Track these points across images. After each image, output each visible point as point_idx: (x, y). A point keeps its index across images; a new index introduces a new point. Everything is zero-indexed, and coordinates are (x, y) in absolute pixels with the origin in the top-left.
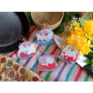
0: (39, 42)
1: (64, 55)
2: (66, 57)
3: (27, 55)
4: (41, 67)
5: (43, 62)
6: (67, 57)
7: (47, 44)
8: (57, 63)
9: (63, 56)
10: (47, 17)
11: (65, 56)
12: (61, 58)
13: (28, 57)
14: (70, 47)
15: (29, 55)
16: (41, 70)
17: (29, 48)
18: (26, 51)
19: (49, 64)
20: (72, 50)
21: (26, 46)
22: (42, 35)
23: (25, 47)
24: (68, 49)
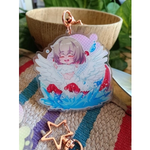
0: (46, 97)
7: (82, 105)
22: (62, 61)
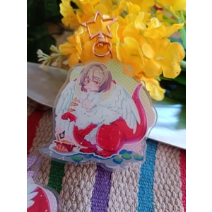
1: (76, 128)
6: (94, 132)
9: (70, 138)
11: (80, 135)
12: (63, 156)
14: (85, 76)
20: (104, 87)
24: (83, 89)
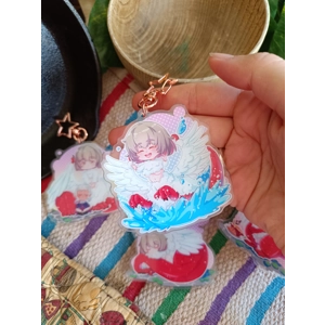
1: (249, 224)
2: (255, 235)
3: (86, 205)
4: (144, 266)
5: (151, 243)
8: (217, 252)
10: (189, 28)
13: (92, 214)
15: (93, 208)
16: (141, 277)
17: (95, 173)
18: (84, 188)
19: (178, 256)
21: (85, 167)
23: (78, 168)
